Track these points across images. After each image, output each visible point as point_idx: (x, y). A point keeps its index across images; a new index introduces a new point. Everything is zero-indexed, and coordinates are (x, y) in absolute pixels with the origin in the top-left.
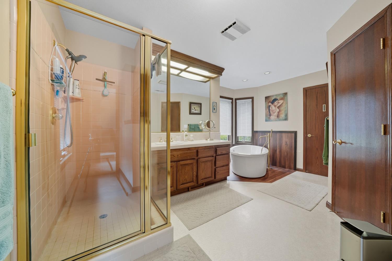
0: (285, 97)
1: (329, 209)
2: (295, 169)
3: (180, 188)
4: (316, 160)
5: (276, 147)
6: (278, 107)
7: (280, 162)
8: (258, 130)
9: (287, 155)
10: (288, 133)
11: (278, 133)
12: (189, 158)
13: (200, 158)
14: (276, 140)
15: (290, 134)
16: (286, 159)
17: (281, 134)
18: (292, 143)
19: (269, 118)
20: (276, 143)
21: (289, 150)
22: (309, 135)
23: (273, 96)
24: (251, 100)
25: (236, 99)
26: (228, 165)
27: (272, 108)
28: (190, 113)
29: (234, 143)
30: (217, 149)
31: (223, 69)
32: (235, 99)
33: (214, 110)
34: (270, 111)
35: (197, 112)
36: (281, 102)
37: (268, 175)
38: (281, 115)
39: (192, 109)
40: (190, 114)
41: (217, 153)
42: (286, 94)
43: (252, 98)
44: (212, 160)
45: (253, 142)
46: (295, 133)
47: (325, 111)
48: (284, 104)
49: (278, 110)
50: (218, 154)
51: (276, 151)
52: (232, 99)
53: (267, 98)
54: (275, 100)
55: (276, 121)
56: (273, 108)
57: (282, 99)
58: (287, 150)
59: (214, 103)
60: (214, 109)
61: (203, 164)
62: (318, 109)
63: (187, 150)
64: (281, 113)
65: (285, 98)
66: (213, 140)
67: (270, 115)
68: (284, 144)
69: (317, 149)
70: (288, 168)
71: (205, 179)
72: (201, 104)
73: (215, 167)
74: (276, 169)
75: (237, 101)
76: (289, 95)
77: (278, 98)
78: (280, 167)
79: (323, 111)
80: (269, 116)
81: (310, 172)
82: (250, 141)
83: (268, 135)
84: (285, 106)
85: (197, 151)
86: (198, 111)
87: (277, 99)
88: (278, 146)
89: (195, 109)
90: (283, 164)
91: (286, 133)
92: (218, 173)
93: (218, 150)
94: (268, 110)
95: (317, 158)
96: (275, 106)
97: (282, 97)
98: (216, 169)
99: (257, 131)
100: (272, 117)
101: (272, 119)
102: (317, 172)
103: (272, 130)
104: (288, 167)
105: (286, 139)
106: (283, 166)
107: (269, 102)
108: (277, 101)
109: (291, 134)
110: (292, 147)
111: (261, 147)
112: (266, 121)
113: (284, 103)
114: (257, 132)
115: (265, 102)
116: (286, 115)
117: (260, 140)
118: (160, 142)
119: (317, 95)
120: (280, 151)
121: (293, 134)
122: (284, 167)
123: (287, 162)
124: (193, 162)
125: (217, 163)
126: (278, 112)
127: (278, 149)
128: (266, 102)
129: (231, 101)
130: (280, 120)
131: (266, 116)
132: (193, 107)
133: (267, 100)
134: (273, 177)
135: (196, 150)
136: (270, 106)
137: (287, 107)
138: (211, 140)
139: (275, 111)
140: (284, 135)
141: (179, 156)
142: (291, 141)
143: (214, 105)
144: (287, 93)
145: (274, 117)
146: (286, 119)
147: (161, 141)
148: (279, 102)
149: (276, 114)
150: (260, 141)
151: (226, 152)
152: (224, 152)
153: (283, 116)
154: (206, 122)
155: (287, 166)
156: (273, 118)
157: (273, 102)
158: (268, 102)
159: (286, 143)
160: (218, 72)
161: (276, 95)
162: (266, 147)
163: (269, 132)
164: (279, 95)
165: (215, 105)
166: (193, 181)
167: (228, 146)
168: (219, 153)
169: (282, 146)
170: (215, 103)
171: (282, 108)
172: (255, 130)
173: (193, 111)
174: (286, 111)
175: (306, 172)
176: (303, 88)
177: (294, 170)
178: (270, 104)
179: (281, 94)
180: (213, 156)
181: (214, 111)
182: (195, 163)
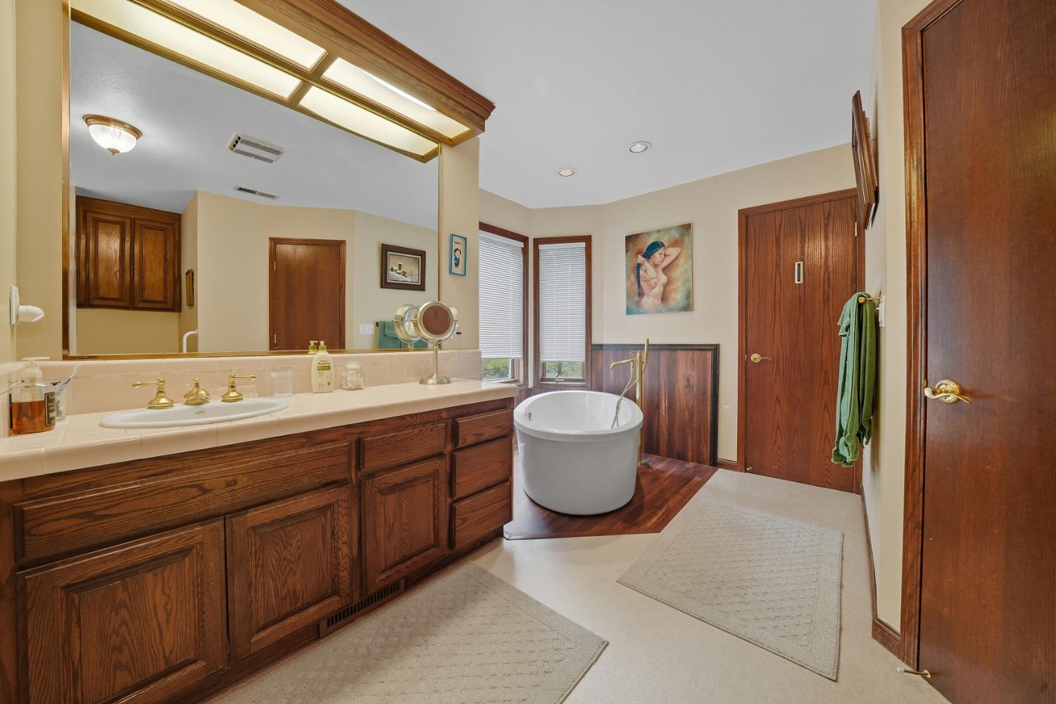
0: (685, 239)
1: (899, 662)
2: (715, 463)
3: (254, 650)
4: (775, 433)
5: (659, 395)
6: (664, 270)
7: (670, 442)
8: (605, 341)
9: (691, 419)
10: (693, 350)
11: (665, 350)
12: (306, 481)
13: (371, 475)
14: (658, 374)
15: (699, 352)
16: (688, 431)
17: (673, 353)
18: (705, 380)
19: (638, 303)
20: (659, 382)
21: (695, 403)
22: (755, 357)
23: (648, 233)
24: (583, 245)
25: (537, 242)
26: (507, 480)
27: (646, 271)
28: (385, 283)
29: (531, 385)
30: (460, 421)
31: (487, 107)
32: (534, 239)
33: (457, 265)
34: (641, 280)
35: (408, 280)
36: (673, 252)
37: (643, 497)
38: (673, 295)
39: (392, 270)
40: (382, 287)
41: (461, 441)
42: (687, 228)
43: (587, 240)
44: (434, 475)
45: (590, 380)
46: (715, 349)
47: (801, 282)
48: (681, 261)
49: (664, 279)
50: (465, 445)
51: (658, 407)
52: (524, 239)
53: (630, 240)
54: (656, 246)
55: (658, 311)
56: (649, 270)
57: (676, 243)
58: (690, 405)
59: (455, 239)
60: (453, 262)
61: (391, 500)
62: (782, 275)
63: (302, 446)
64: (672, 287)
65: (687, 240)
66: (449, 382)
67: (641, 294)
68: (681, 384)
69: (778, 399)
70: (693, 462)
71: (402, 561)
72: (422, 254)
73: (449, 500)
74: (659, 466)
75: (541, 247)
76: (697, 233)
77: (665, 240)
78: (669, 455)
79: (796, 282)
80: (636, 299)
81: (757, 471)
82: (580, 377)
83: (638, 358)
84: (686, 266)
85: (360, 446)
86: (414, 279)
87: (663, 245)
88: (665, 393)
89: (403, 269)
90: (678, 446)
91: (688, 350)
92: (464, 520)
93: (461, 429)
94: (633, 279)
95: (778, 427)
96: (656, 266)
97: (677, 236)
98: (457, 506)
99: (602, 345)
100: (647, 301)
101: (646, 307)
102: (778, 472)
103: (648, 340)
104: (693, 455)
105: (686, 372)
106: (678, 453)
107: (638, 253)
108: (661, 251)
109: (704, 352)
110: (704, 394)
111: (616, 398)
112: (629, 312)
113: (682, 255)
114: (601, 347)
115: (627, 251)
116: (689, 295)
117: (612, 372)
118: (150, 408)
119: (780, 231)
120: (671, 407)
121: (709, 355)
122: (682, 457)
123: (690, 440)
124: (333, 500)
125: (460, 480)
126: (666, 286)
127: (663, 402)
128: (629, 253)
129: (521, 245)
130: (670, 310)
131: (629, 296)
132: (394, 261)
133: (631, 245)
134: (658, 504)
135: (354, 438)
136: (639, 266)
137: (691, 269)
138: (440, 382)
139: (655, 280)
140: (681, 355)
141: (243, 481)
142: (702, 377)
143: (455, 246)
144: (690, 224)
145: (652, 299)
146: (688, 307)
147: (163, 401)
148: (667, 253)
149: (658, 290)
150: (610, 377)
151: (500, 429)
152: (489, 432)
153: (678, 297)
154: (421, 309)
155: (690, 454)
156: (650, 302)
157: (648, 254)
158: (636, 251)
159: (688, 380)
160: (467, 111)
161: (659, 231)
162: (631, 396)
163: (641, 347)
164: (668, 230)
165: (461, 247)
166: (335, 592)
167: (505, 405)
168: (466, 437)
169: (677, 390)
170: (461, 241)
171: (677, 273)
172: (596, 340)
173: (394, 276)
174: (687, 280)
175: (746, 471)
176: (739, 211)
177: (710, 465)
178: (641, 259)
179: (675, 227)
180: (440, 455)
181: (455, 270)
182: (344, 504)
